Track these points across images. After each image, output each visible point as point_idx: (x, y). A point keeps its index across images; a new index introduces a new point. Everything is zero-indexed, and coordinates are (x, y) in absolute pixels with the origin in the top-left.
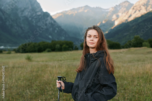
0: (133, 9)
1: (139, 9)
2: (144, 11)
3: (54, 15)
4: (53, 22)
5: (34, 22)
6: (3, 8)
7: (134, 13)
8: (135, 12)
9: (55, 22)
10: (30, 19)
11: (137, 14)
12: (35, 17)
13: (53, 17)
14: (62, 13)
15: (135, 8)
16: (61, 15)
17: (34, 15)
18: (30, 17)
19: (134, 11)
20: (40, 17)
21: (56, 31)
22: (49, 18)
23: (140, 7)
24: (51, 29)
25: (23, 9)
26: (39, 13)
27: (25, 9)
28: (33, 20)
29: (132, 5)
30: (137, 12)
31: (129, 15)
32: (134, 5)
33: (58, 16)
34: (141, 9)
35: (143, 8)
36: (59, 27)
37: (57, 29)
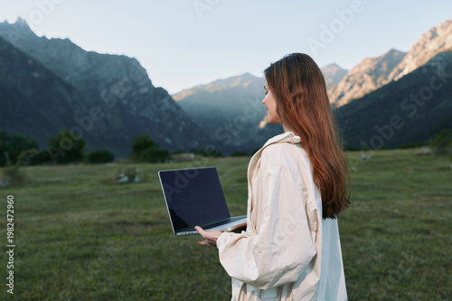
0: (347, 81)
1: (360, 81)
2: (369, 86)
3: (175, 95)
4: (174, 109)
5: (134, 108)
6: (67, 79)
7: (349, 90)
8: (351, 87)
9: (178, 108)
10: (125, 102)
11: (355, 93)
12: (137, 99)
13: (175, 98)
14: (193, 89)
15: (351, 79)
16: (190, 93)
17: (134, 94)
18: (125, 98)
19: (349, 85)
20: (147, 98)
21: (181, 129)
22: (165, 101)
23: (362, 77)
24: (170, 124)
25: (110, 80)
26: (145, 90)
27: (115, 81)
28: (132, 104)
29: (345, 72)
30: (356, 88)
31: (339, 93)
32: (350, 73)
33: (184, 95)
34: (363, 82)
35: (368, 78)
36: (187, 119)
37: (183, 123)
